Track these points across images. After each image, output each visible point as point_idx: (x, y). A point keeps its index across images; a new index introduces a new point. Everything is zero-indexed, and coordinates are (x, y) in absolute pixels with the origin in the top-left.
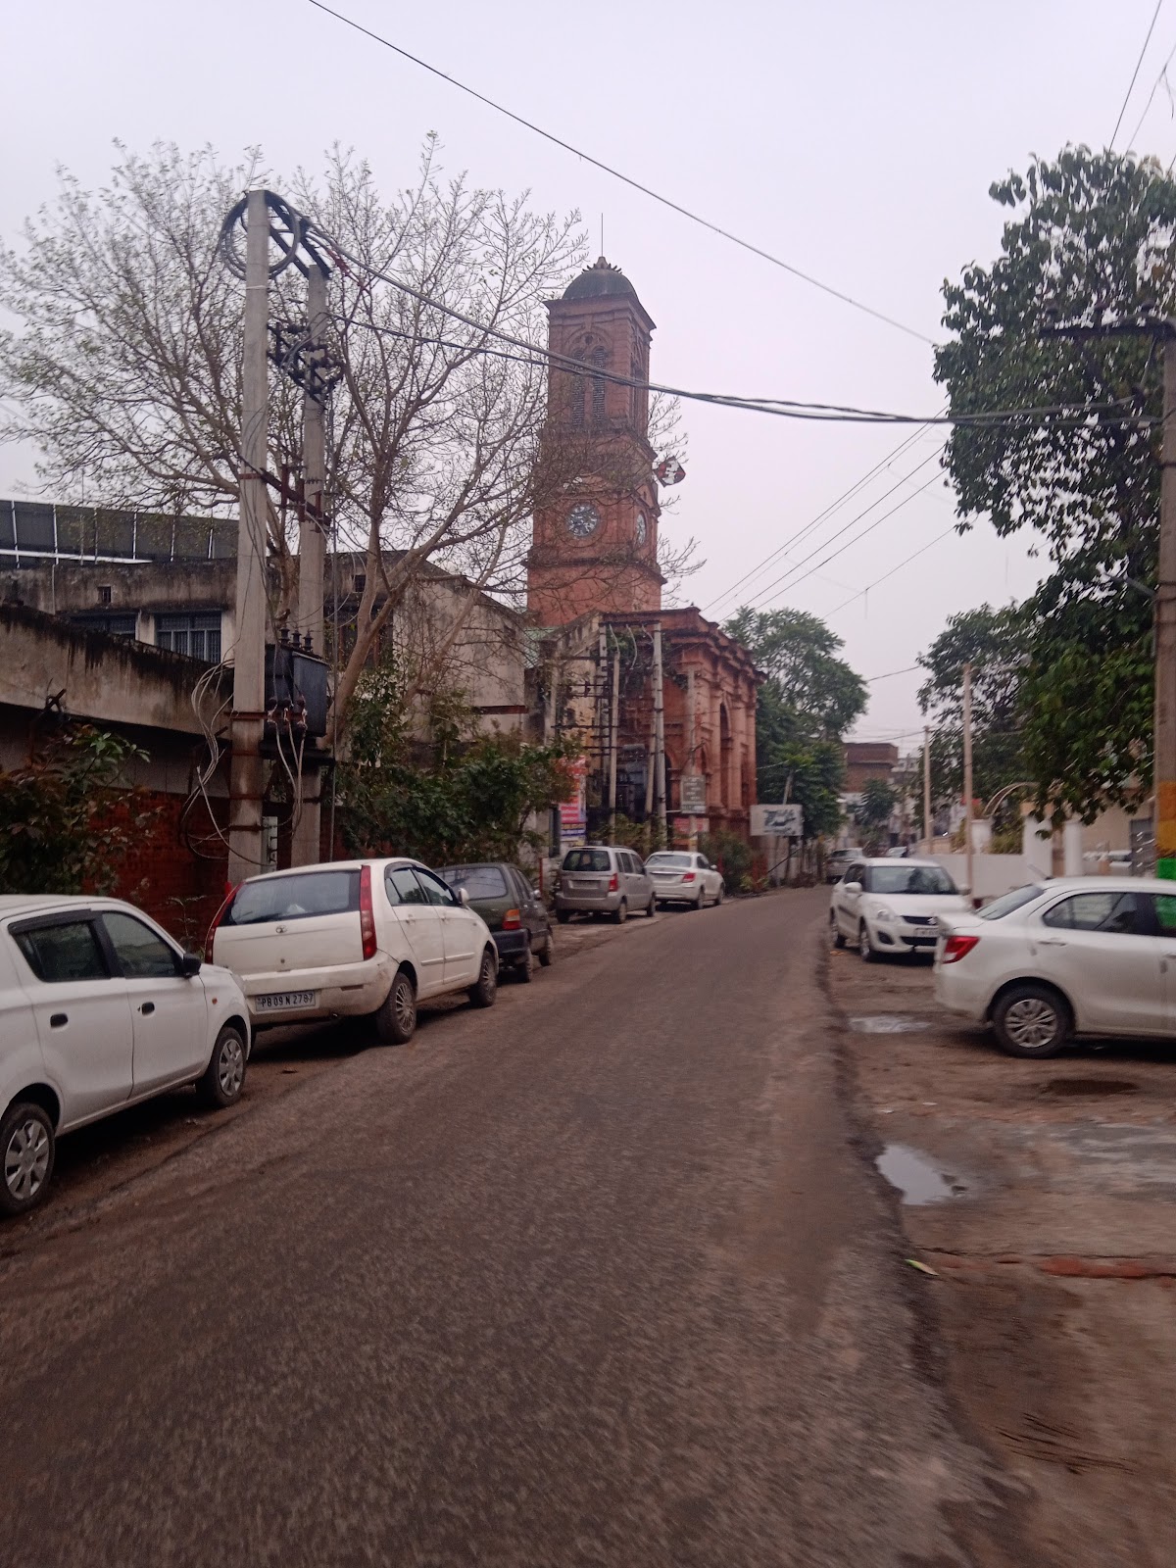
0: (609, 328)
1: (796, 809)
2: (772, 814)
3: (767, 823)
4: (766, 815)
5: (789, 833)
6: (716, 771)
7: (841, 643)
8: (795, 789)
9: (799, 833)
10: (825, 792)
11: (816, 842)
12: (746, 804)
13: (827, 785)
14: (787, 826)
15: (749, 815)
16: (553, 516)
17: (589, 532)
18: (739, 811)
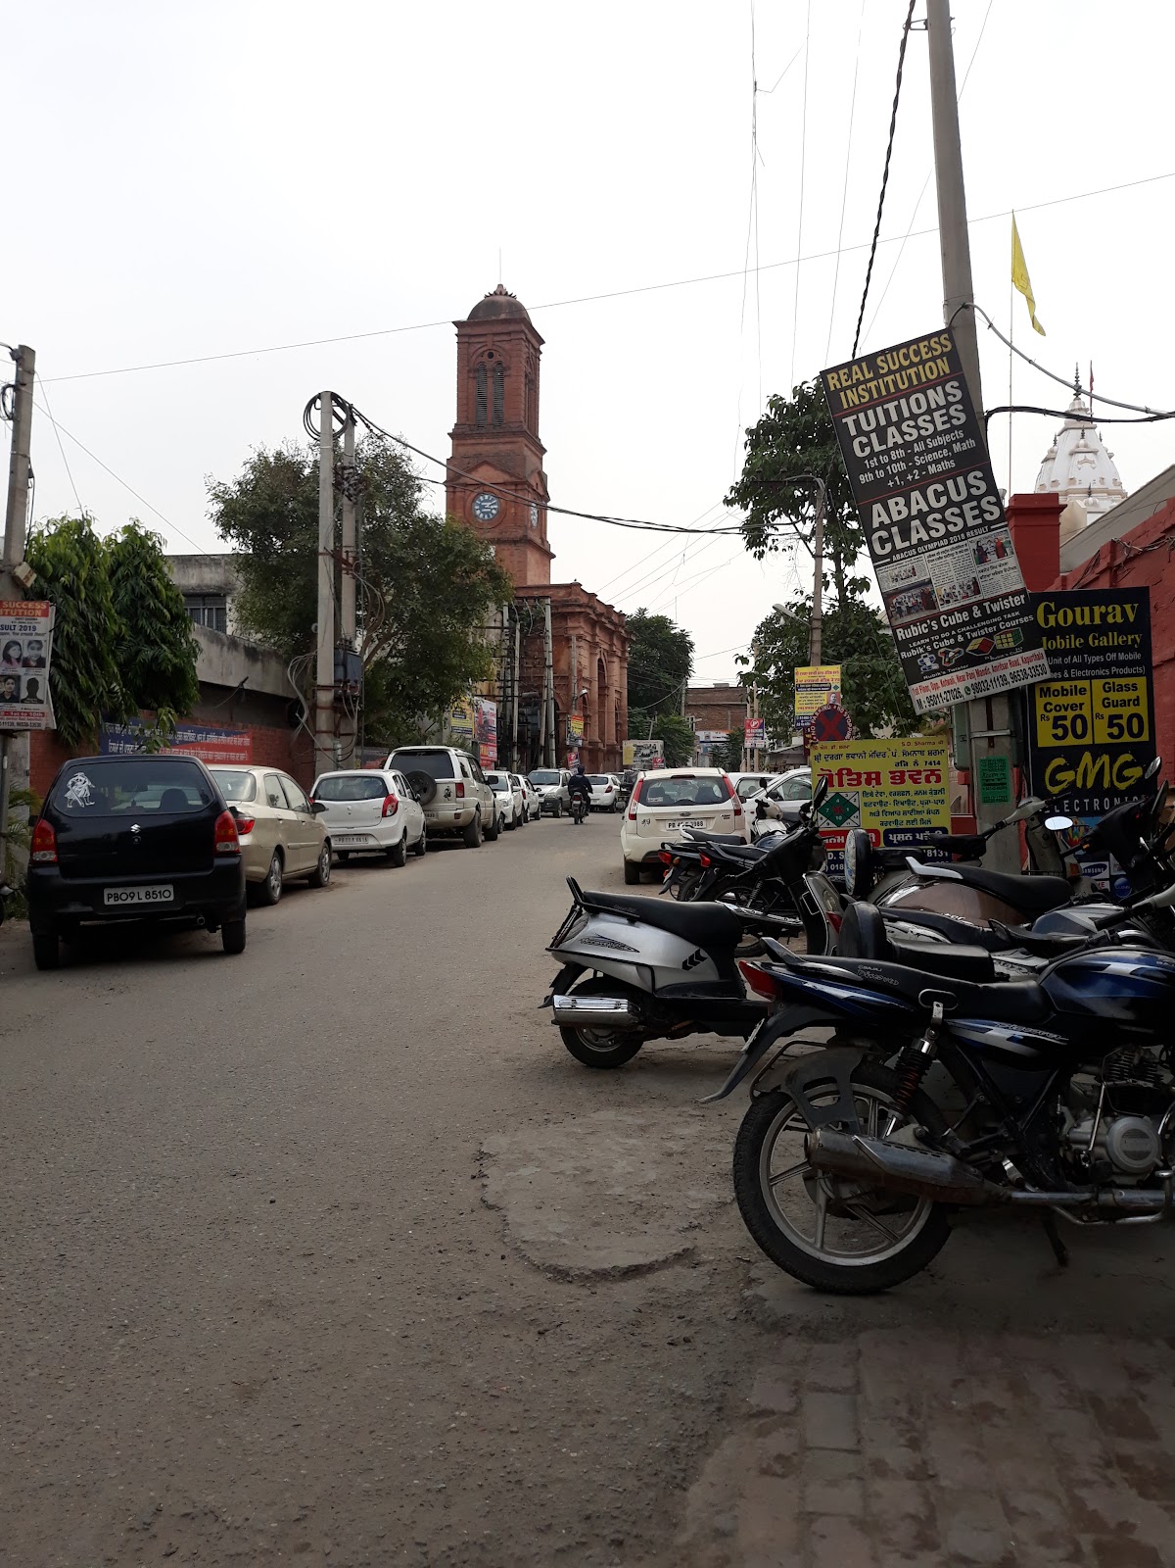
0: (507, 346)
1: (659, 744)
2: (639, 747)
3: (635, 755)
4: (635, 749)
6: (595, 713)
8: (657, 728)
12: (620, 740)
14: (652, 757)
15: (621, 747)
16: (462, 503)
17: (491, 516)
18: (613, 745)
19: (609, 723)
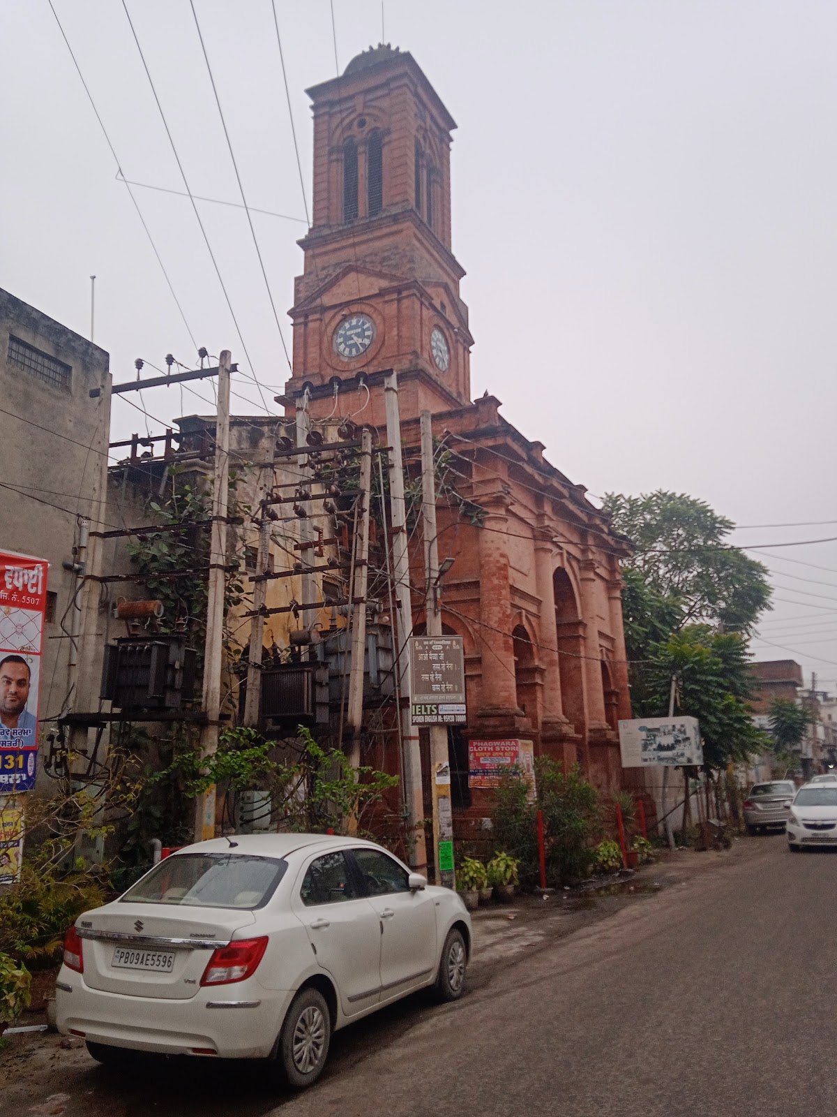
1: (690, 723)
2: (652, 732)
3: (645, 747)
4: (644, 735)
5: (683, 761)
6: (551, 663)
7: (729, 525)
8: (686, 693)
9: (697, 761)
10: (731, 698)
11: (723, 773)
12: (612, 722)
13: (732, 688)
14: (679, 749)
15: (618, 736)
16: (317, 337)
17: (362, 349)
18: (600, 730)
19: (590, 689)
